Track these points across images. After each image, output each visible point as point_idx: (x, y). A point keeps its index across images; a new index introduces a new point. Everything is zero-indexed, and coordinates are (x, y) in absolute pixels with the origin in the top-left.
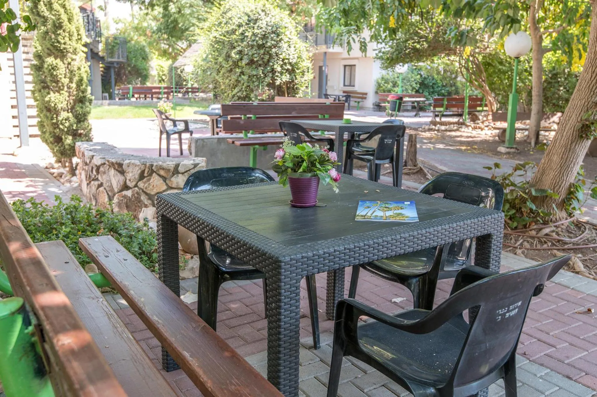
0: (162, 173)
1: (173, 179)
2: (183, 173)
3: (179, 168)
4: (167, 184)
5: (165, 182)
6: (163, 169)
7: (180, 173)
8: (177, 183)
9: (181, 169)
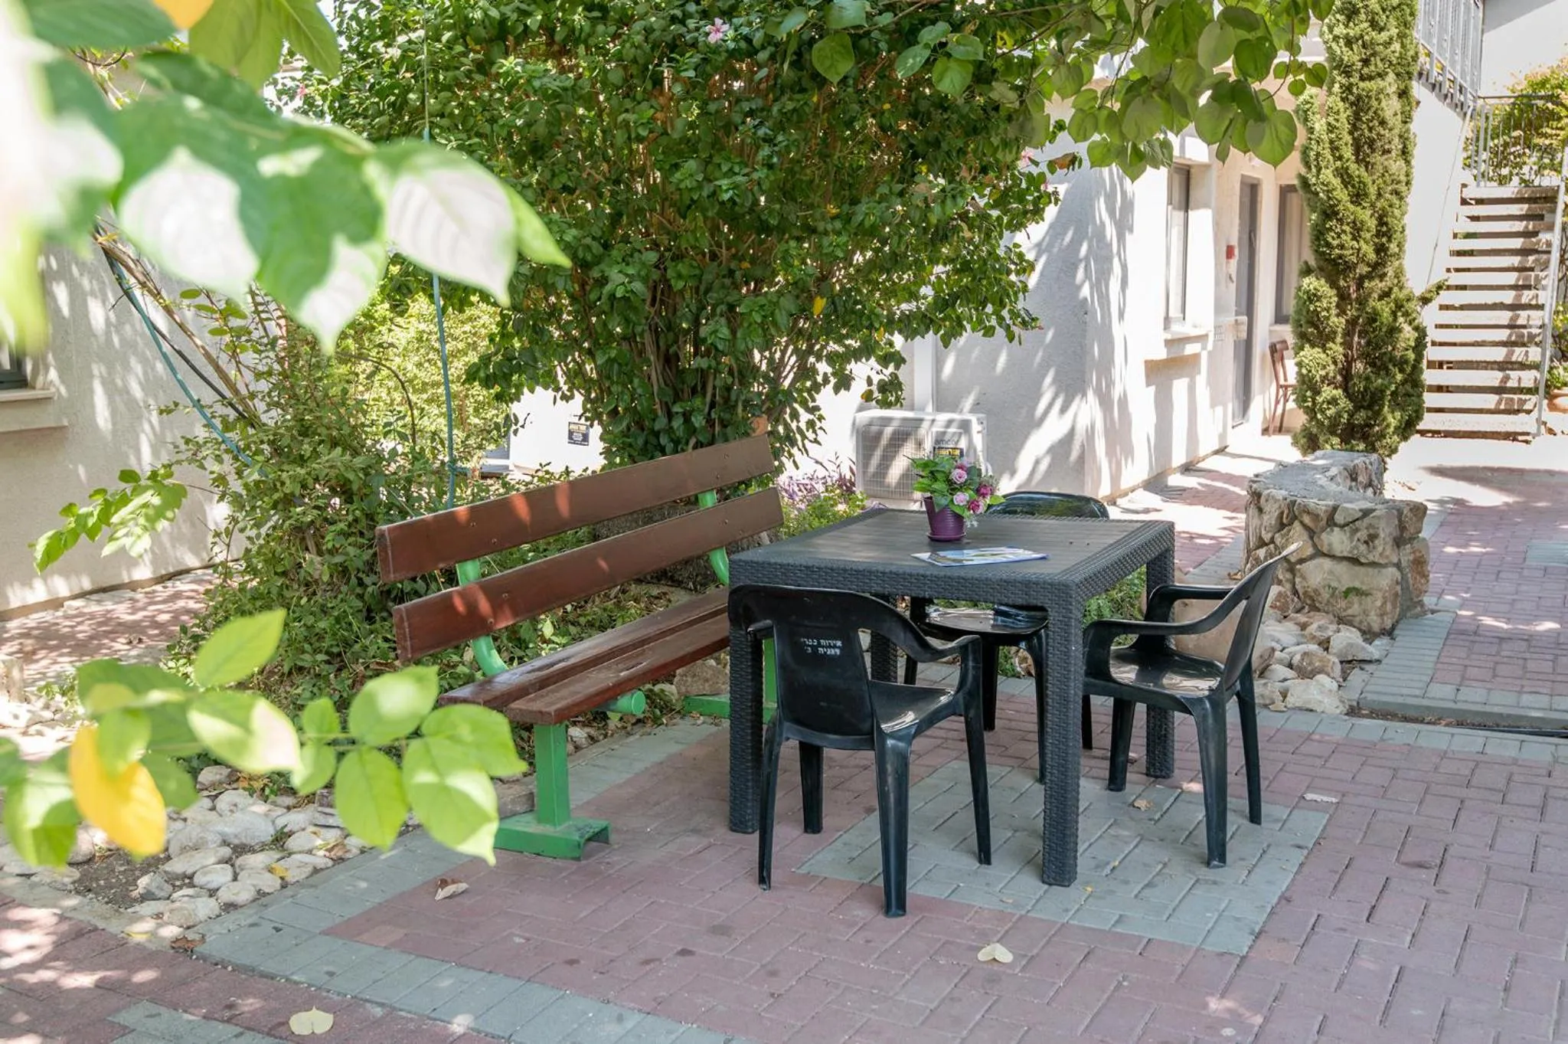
0: (1307, 519)
1: (1324, 536)
2: (1342, 527)
3: (1336, 516)
4: (1315, 546)
5: (1312, 538)
6: (1309, 513)
7: (1336, 525)
8: (1330, 545)
9: (1339, 518)
